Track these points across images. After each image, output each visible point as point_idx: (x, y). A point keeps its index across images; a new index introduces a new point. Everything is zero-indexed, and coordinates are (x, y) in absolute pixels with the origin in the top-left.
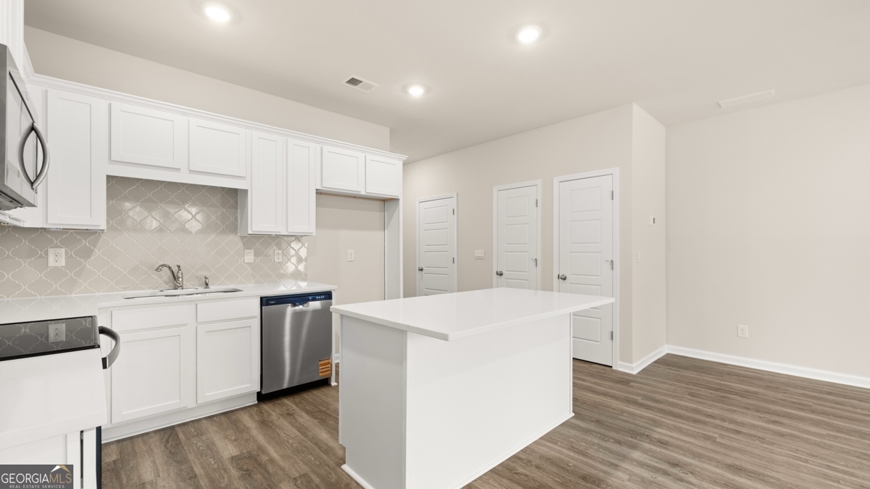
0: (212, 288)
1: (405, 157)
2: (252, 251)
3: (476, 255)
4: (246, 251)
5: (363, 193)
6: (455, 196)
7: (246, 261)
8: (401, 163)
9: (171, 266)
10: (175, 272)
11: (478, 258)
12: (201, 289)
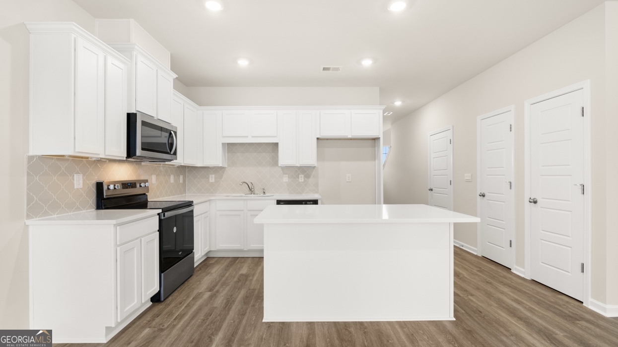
0: (267, 194)
1: (384, 107)
2: (287, 175)
3: (466, 178)
4: (284, 175)
5: (350, 136)
6: (451, 128)
7: (284, 181)
8: (382, 111)
9: (247, 182)
10: (250, 187)
11: (467, 181)
12: (262, 195)
